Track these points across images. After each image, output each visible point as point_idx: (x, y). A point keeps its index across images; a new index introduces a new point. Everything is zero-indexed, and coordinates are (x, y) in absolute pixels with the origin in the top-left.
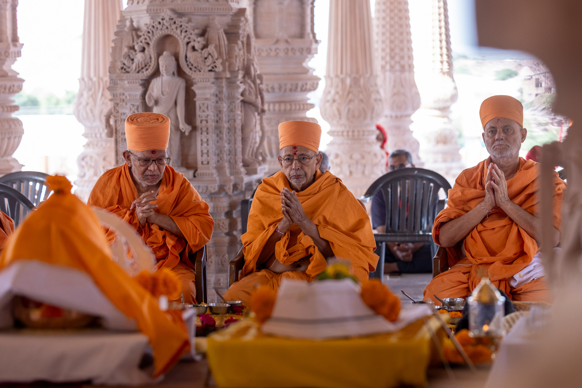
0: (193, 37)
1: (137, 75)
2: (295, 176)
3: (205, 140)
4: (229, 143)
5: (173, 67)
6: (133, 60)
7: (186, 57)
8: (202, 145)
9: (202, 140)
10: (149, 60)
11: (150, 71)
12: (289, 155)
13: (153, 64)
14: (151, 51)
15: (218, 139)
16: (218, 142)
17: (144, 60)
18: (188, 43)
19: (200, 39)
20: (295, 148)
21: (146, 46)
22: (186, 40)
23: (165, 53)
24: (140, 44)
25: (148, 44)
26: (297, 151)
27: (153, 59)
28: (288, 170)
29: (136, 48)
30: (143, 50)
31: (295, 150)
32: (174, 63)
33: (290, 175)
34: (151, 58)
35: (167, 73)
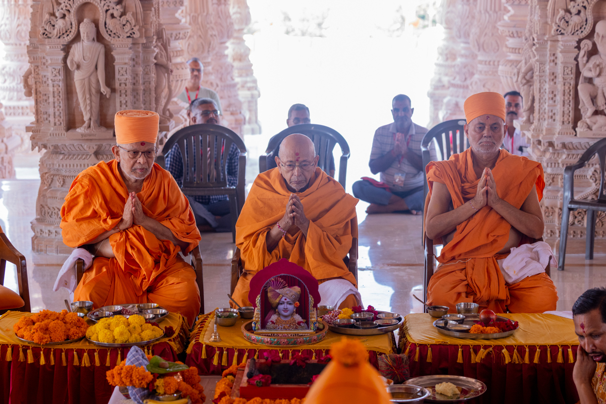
0: (112, 5)
1: (58, 40)
2: (296, 181)
3: (124, 102)
4: (145, 104)
5: (93, 34)
6: (54, 26)
7: (105, 24)
8: (121, 106)
9: (121, 102)
10: (70, 27)
11: (71, 37)
12: (291, 161)
13: (74, 30)
14: (72, 18)
15: (135, 100)
16: (135, 103)
17: (65, 27)
18: (107, 11)
19: (118, 7)
20: (297, 154)
21: (66, 13)
22: (106, 8)
23: (85, 20)
24: (61, 11)
25: (69, 11)
26: (299, 158)
27: (74, 25)
28: (289, 174)
29: (57, 14)
30: (64, 16)
31: (298, 157)
32: (94, 29)
33: (290, 180)
34: (71, 24)
35: (88, 39)
